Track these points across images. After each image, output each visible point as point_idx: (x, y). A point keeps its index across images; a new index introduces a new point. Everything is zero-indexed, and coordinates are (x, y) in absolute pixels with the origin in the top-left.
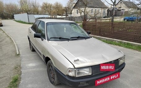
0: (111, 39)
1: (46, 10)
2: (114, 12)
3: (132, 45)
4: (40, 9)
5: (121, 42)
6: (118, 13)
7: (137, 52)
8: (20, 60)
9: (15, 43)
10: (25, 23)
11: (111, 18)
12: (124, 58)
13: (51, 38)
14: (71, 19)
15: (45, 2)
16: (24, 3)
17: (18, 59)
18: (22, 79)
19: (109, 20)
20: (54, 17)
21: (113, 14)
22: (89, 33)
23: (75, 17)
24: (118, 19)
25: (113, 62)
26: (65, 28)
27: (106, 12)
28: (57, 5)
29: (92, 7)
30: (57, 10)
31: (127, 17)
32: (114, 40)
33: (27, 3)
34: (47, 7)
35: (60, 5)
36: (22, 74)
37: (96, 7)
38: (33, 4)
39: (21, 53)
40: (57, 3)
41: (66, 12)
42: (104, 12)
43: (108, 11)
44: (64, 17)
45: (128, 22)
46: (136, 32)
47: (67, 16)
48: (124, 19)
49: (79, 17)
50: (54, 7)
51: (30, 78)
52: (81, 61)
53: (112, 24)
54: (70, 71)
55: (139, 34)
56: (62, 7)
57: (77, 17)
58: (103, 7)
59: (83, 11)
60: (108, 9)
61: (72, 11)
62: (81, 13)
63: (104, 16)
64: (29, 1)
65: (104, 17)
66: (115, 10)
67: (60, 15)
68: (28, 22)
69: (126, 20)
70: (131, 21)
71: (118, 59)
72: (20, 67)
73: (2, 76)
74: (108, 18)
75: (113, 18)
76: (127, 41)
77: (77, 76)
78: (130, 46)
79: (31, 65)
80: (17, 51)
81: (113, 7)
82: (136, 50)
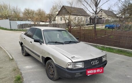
0: (95, 44)
1: (28, 16)
2: (96, 20)
3: (113, 49)
4: (21, 15)
5: (103, 47)
6: (99, 21)
7: (117, 55)
8: (16, 64)
9: (4, 49)
10: (6, 29)
11: (93, 25)
12: (106, 56)
13: (49, 42)
14: (55, 25)
15: (27, 8)
16: (3, 8)
17: (13, 63)
18: (24, 77)
19: (92, 28)
20: (37, 24)
21: (95, 22)
22: (78, 39)
23: (59, 24)
24: (99, 27)
25: (98, 59)
26: (58, 35)
27: (89, 20)
28: (40, 12)
29: (75, 15)
30: (40, 17)
31: (108, 25)
32: (97, 46)
33: (7, 9)
34: (29, 13)
35: (43, 12)
36: (23, 74)
37: (79, 15)
38: (14, 9)
39: (14, 58)
40: (40, 10)
41: (50, 19)
42: (87, 20)
43: (90, 19)
44: (48, 23)
45: (109, 29)
46: (116, 38)
47: (51, 23)
48: (106, 27)
49: (63, 24)
50: (36, 14)
51: (31, 77)
52: (76, 58)
53: (95, 31)
54: (69, 65)
55: (118, 40)
56: (45, 14)
57: (61, 24)
58: (85, 15)
59: (68, 18)
60: (90, 17)
61: (55, 18)
62: (65, 21)
63: (87, 23)
64: (10, 7)
65: (87, 25)
66: (97, 18)
67: (44, 22)
68: (9, 28)
69: (107, 28)
70: (111, 28)
71: (102, 57)
72: (18, 69)
73: (4, 77)
74: (91, 26)
75: (96, 26)
76: (109, 46)
77: (74, 68)
78: (112, 50)
79: (27, 67)
80: (10, 56)
81: (94, 15)
82: (117, 53)
